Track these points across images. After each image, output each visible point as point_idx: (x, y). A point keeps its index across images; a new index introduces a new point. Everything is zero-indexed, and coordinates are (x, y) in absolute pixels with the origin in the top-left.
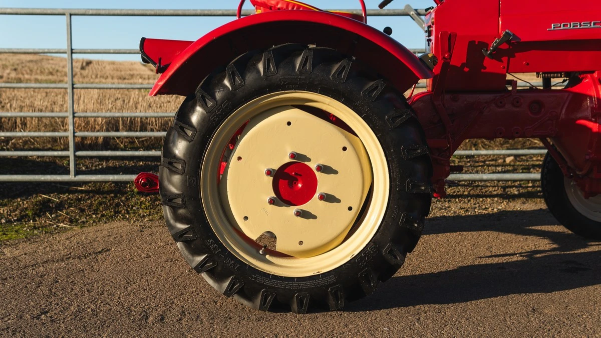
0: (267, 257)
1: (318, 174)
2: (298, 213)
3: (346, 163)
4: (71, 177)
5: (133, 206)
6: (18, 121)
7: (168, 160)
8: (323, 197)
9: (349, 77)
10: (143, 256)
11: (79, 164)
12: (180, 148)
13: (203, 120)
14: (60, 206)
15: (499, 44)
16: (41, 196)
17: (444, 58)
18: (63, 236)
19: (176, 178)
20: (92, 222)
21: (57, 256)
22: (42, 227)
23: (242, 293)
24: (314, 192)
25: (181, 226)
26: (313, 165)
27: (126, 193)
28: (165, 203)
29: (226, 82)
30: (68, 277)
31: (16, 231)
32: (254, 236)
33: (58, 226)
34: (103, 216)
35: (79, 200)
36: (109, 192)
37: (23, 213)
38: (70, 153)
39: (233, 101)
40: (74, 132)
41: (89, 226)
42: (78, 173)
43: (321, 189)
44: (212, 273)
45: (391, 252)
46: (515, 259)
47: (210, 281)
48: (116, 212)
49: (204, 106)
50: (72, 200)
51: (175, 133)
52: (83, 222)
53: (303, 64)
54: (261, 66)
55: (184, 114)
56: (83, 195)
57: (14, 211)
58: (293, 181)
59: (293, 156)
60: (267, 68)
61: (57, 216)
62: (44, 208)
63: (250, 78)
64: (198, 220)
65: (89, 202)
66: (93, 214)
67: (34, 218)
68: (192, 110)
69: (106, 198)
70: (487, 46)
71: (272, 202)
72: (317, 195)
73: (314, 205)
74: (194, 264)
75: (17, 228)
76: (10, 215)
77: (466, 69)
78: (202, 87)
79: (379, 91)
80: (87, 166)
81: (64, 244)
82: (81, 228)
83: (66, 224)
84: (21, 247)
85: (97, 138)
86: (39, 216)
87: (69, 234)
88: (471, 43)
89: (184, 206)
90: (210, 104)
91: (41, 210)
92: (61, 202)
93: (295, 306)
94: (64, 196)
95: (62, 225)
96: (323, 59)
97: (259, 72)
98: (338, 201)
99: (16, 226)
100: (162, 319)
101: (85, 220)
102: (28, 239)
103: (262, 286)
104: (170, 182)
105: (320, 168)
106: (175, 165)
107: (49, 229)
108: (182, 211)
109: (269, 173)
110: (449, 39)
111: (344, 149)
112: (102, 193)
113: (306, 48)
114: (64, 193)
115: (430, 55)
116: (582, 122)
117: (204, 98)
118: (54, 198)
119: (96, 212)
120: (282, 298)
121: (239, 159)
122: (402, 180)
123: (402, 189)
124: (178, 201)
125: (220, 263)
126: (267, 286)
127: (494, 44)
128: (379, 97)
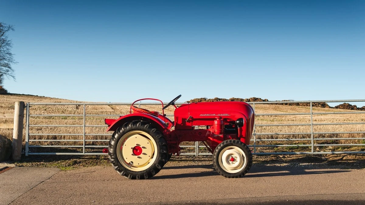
0: (131, 167)
1: (142, 149)
2: (138, 157)
3: (148, 146)
4: (83, 154)
5: (102, 163)
6: (63, 136)
8: (143, 154)
9: (148, 128)
11: (86, 150)
12: (113, 143)
13: (118, 137)
14: (80, 162)
16: (74, 160)
18: (82, 169)
19: (112, 149)
20: (90, 166)
21: (82, 172)
22: (76, 167)
23: (125, 175)
24: (141, 153)
25: (113, 160)
26: (141, 147)
27: (100, 159)
28: (109, 155)
29: (123, 129)
30: (86, 175)
31: (69, 168)
32: (128, 162)
34: (93, 165)
35: (86, 161)
36: (95, 158)
37: (69, 164)
38: (83, 146)
39: (124, 133)
40: (85, 140)
42: (85, 153)
43: (143, 152)
44: (119, 170)
45: (158, 166)
47: (118, 172)
48: (97, 164)
49: (118, 134)
50: (83, 161)
51: (112, 140)
53: (139, 125)
54: (130, 125)
55: (113, 136)
56: (87, 159)
57: (67, 163)
58: (137, 150)
59: (137, 145)
60: (131, 126)
61: (79, 165)
62: (75, 163)
63: (128, 128)
64: (116, 158)
65: (89, 161)
68: (115, 134)
69: (94, 160)
70: (186, 119)
71: (132, 155)
72: (142, 153)
73: (141, 155)
74: (115, 169)
77: (182, 125)
78: (117, 130)
79: (155, 130)
84: (71, 171)
85: (90, 142)
86: (74, 165)
87: (84, 169)
88: (183, 119)
89: (113, 155)
90: (119, 133)
91: (74, 163)
93: (137, 178)
94: (81, 160)
95: (81, 167)
96: (143, 124)
97: (129, 127)
98: (147, 155)
101: (88, 166)
102: (73, 170)
104: (110, 150)
105: (142, 147)
106: (112, 146)
107: (78, 168)
108: (113, 157)
109: (132, 148)
110: (177, 118)
111: (148, 143)
112: (92, 159)
113: (140, 121)
114: (81, 159)
115: (167, 123)
116: (209, 138)
117: (118, 132)
118: (78, 160)
119: (91, 164)
120: (134, 176)
121: (125, 145)
122: (160, 150)
123: (160, 152)
124: (112, 154)
125: (121, 168)
126: (131, 173)
127: (188, 119)
128: (155, 132)
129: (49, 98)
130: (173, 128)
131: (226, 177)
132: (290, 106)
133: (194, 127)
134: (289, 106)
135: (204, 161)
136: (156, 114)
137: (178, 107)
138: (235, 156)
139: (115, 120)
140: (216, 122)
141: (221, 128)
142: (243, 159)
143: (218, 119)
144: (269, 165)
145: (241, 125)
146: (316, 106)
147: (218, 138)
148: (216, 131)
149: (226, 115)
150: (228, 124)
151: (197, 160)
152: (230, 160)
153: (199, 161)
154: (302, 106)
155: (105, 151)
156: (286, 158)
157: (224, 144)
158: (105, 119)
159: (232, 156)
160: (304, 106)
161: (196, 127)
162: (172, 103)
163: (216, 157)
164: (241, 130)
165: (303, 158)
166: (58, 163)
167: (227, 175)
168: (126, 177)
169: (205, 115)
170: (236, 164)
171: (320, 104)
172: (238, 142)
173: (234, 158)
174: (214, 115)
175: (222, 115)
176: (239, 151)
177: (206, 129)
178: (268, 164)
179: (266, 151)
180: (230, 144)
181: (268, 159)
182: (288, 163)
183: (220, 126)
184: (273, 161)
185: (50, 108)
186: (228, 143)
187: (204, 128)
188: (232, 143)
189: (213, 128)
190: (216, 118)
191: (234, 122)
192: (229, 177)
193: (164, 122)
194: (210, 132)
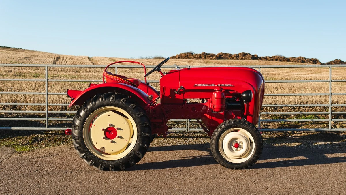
0: (103, 154)
1: (117, 130)
2: (111, 142)
3: (125, 127)
4: (46, 128)
5: (69, 140)
7: (73, 126)
8: (118, 137)
9: (126, 103)
10: (69, 156)
11: (49, 123)
12: (77, 122)
13: (84, 115)
14: (41, 139)
15: (179, 90)
16: (34, 135)
17: (162, 94)
18: (43, 150)
19: (76, 131)
20: (53, 145)
21: (41, 156)
22: (35, 147)
23: (95, 165)
24: (116, 136)
25: (78, 145)
26: (116, 128)
28: (73, 138)
29: (91, 104)
30: (44, 162)
31: (26, 148)
32: (99, 148)
33: (41, 147)
34: (57, 143)
35: (49, 137)
36: (61, 134)
37: (28, 142)
38: (46, 119)
39: (92, 109)
40: (47, 111)
41: (52, 146)
42: (49, 126)
43: (118, 135)
44: (86, 159)
45: (138, 153)
46: (192, 158)
47: (86, 161)
48: (62, 142)
49: (84, 110)
50: (46, 137)
51: (76, 118)
52: (50, 145)
53: (113, 99)
54: (100, 99)
55: (78, 113)
56: (51, 135)
57: (25, 141)
58: (110, 132)
59: (110, 125)
60: (102, 100)
61: (40, 143)
62: (36, 140)
63: (97, 102)
64: (82, 143)
65: (53, 138)
66: (54, 142)
67: (32, 143)
68: (81, 112)
69: (59, 136)
70: (176, 90)
71: (104, 138)
73: (116, 139)
74: (81, 156)
75: (26, 147)
76: (23, 142)
77: (170, 97)
78: (84, 105)
79: (134, 107)
80: (52, 123)
81: (43, 152)
82: (49, 147)
83: (44, 146)
84: (28, 153)
86: (34, 143)
87: (45, 149)
88: (171, 90)
90: (86, 110)
91: (34, 141)
92: (42, 137)
93: (110, 169)
94: (43, 136)
95: (42, 146)
96: (118, 97)
97: (100, 101)
98: (123, 138)
99: (25, 146)
100: (71, 172)
101: (51, 144)
102: (30, 151)
103: (101, 163)
104: (74, 132)
105: (117, 129)
106: (76, 127)
107: (37, 148)
108: (78, 141)
109: (103, 130)
110: (163, 88)
111: (125, 123)
112: (58, 134)
113: (114, 93)
114: (43, 134)
115: (150, 96)
116: (206, 114)
117: (84, 108)
118: (39, 136)
119: (55, 142)
120: (106, 166)
121: (95, 126)
122: (141, 132)
123: (141, 135)
124: (77, 138)
125: (88, 156)
126: (102, 163)
127: (178, 90)
128: (134, 109)
129: (27, 50)
130: (159, 101)
131: (227, 167)
132: (281, 62)
133: (186, 100)
134: (279, 62)
135: (197, 137)
136: (135, 83)
137: (165, 75)
138: (241, 141)
139: (81, 92)
140: (215, 95)
141: (222, 103)
142: (251, 144)
143: (217, 92)
144: (277, 145)
145: (248, 99)
146: (307, 62)
147: (217, 115)
148: (215, 106)
149: (229, 85)
150: (231, 97)
151: (187, 137)
152: (234, 147)
153: (190, 137)
154: (292, 62)
155: (68, 133)
156: (295, 133)
157: (226, 125)
158: (68, 90)
159: (237, 140)
160: (295, 62)
161: (188, 101)
162: (157, 69)
163: (216, 142)
164: (248, 106)
165: (316, 134)
166: (14, 140)
167: (229, 165)
168: (96, 168)
169: (201, 85)
170: (242, 151)
171: (311, 60)
172: (244, 122)
173: (239, 143)
174: (213, 85)
175: (223, 85)
176: (245, 134)
177: (201, 102)
178: (275, 144)
179: (271, 124)
180: (234, 125)
181: (275, 135)
182: (300, 142)
183: (221, 100)
184: (280, 139)
185: (23, 62)
186: (231, 124)
187: (200, 101)
188: (236, 124)
189: (211, 102)
190: (215, 89)
191: (239, 95)
192: (232, 169)
193: (147, 95)
194: (207, 107)
